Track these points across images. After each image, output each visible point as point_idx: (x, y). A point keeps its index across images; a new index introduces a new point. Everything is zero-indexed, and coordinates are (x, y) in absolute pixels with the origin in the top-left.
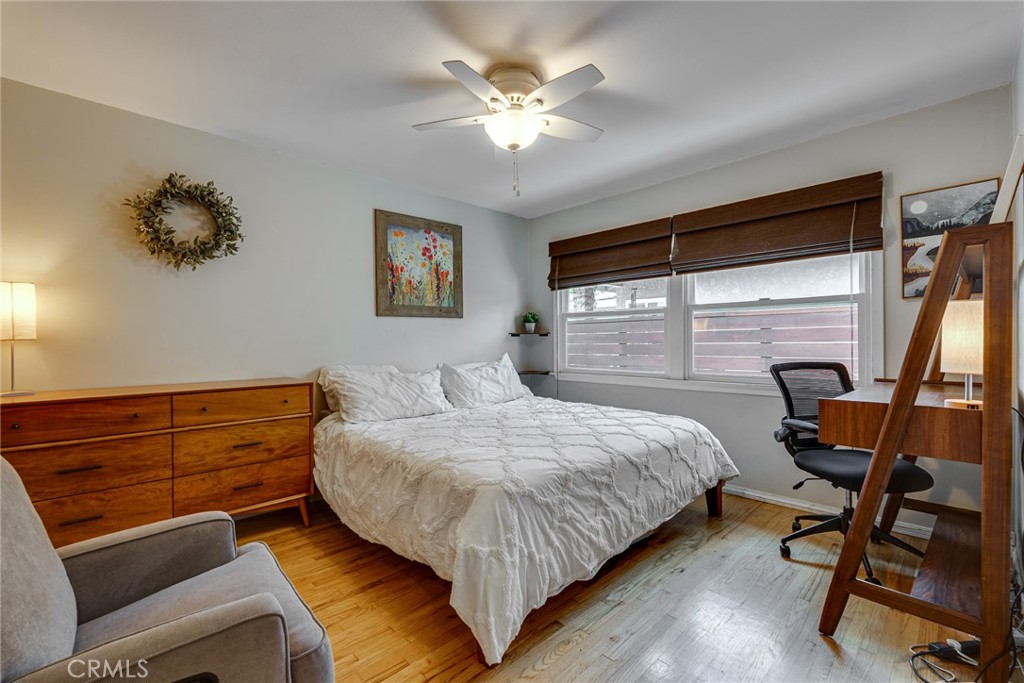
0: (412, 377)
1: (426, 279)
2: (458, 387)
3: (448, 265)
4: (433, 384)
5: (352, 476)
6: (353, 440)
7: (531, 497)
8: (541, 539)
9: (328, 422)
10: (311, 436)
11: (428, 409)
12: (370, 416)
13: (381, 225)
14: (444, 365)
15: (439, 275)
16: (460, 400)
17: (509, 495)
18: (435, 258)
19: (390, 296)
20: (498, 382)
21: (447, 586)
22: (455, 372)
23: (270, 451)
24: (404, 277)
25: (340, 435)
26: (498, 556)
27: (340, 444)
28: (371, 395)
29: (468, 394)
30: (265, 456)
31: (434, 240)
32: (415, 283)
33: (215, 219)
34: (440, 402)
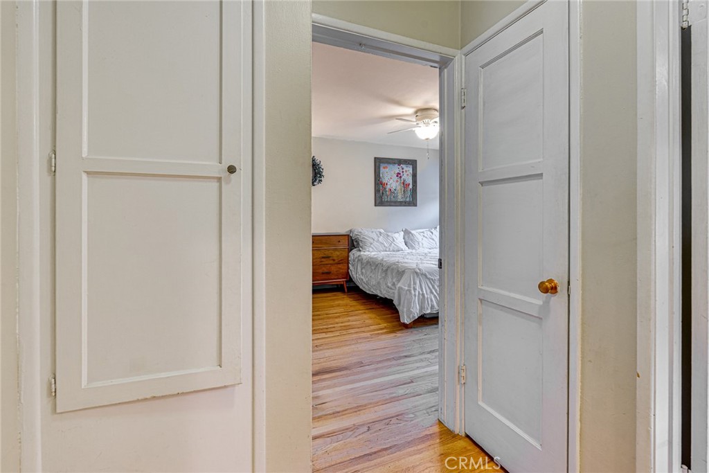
0: (389, 234)
1: (398, 188)
2: (412, 240)
3: (409, 180)
4: (399, 238)
5: (363, 271)
6: (364, 257)
7: (425, 275)
8: (428, 291)
9: (354, 251)
10: (348, 256)
11: (396, 248)
12: (371, 250)
13: (377, 164)
14: (406, 230)
15: (405, 185)
16: (412, 246)
17: (416, 273)
18: (403, 177)
19: (382, 197)
20: (433, 239)
21: (391, 301)
22: (410, 233)
23: (334, 260)
24: (388, 187)
25: (359, 256)
26: (410, 291)
27: (360, 259)
28: (372, 241)
29: (416, 243)
30: (332, 262)
31: (403, 169)
32: (393, 190)
33: (315, 170)
34: (403, 246)
